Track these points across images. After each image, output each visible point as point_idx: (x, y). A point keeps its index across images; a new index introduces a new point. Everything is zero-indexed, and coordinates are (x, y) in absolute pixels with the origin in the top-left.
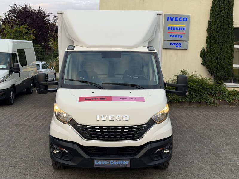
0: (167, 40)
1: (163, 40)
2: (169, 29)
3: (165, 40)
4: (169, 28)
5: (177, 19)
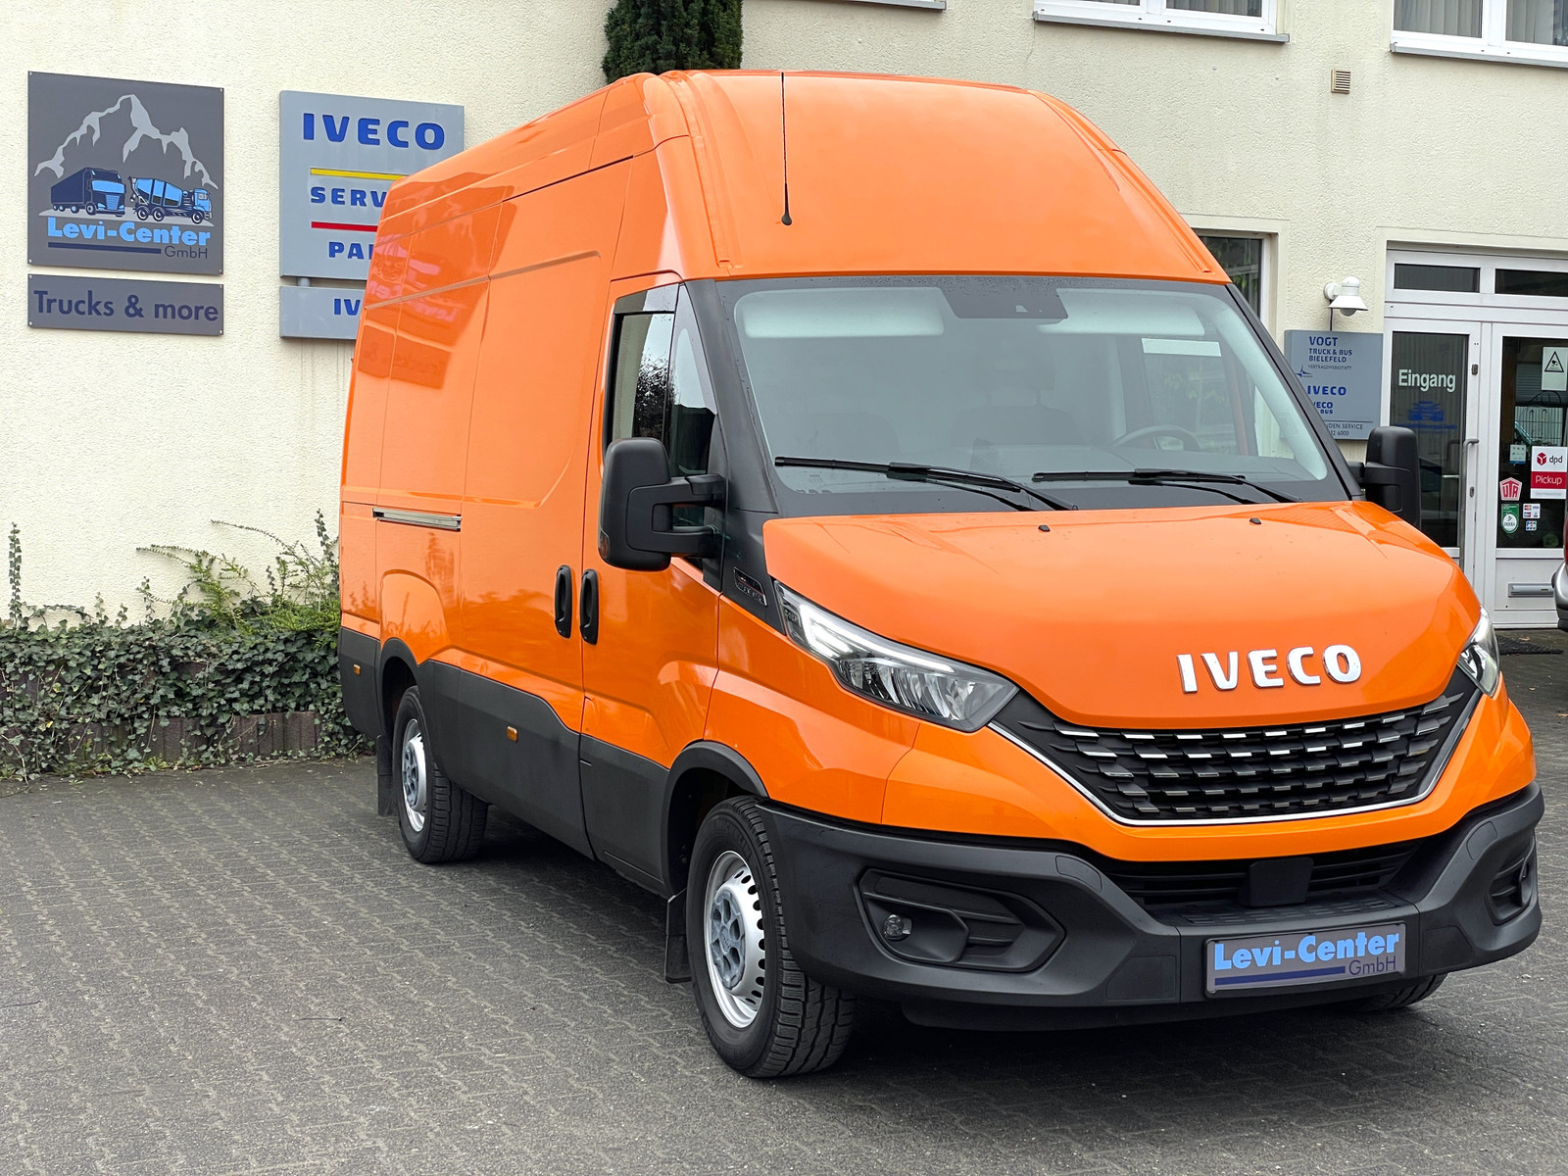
0: (313, 281)
1: (284, 277)
2: (322, 199)
3: (296, 280)
4: (318, 194)
5: (375, 132)
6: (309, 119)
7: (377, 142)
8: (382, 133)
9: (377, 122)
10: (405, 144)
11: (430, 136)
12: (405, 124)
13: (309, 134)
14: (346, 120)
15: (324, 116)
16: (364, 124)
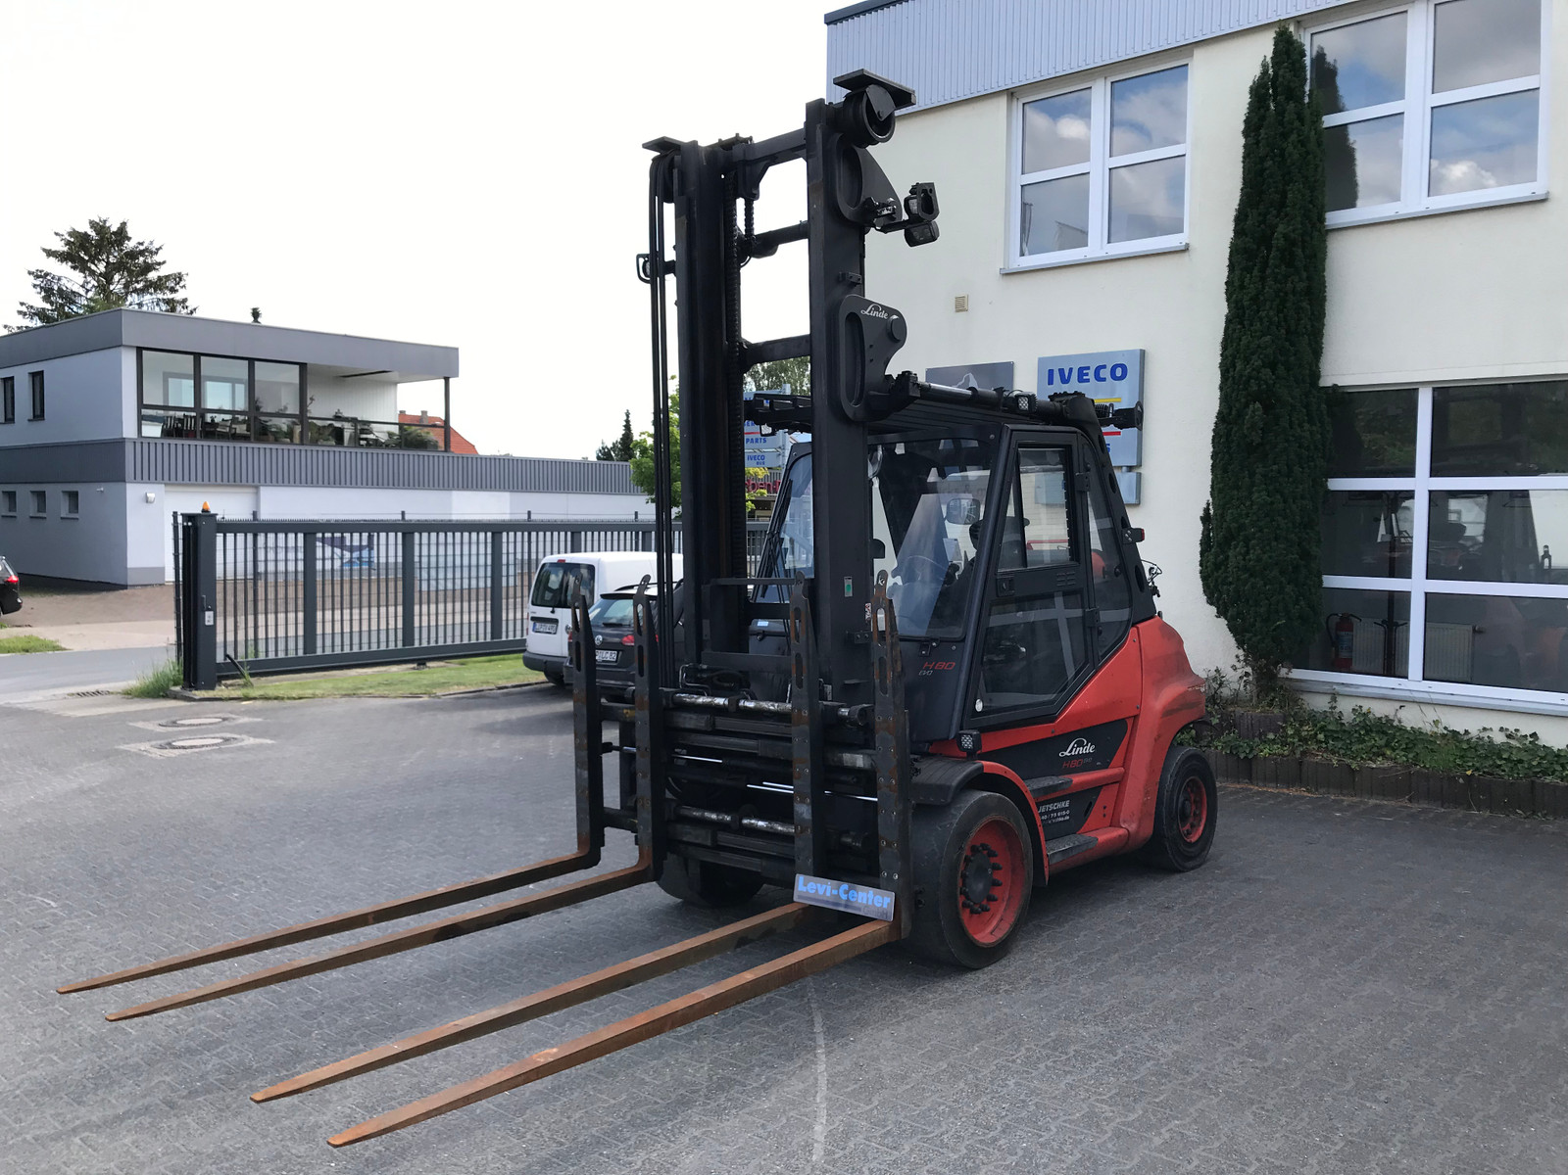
5: (1087, 374)
6: (1051, 372)
7: (1088, 381)
8: (1091, 375)
9: (1088, 368)
10: (1104, 380)
11: (1119, 372)
12: (1104, 367)
13: (1051, 382)
14: (1071, 370)
15: (1059, 370)
16: (1081, 370)
